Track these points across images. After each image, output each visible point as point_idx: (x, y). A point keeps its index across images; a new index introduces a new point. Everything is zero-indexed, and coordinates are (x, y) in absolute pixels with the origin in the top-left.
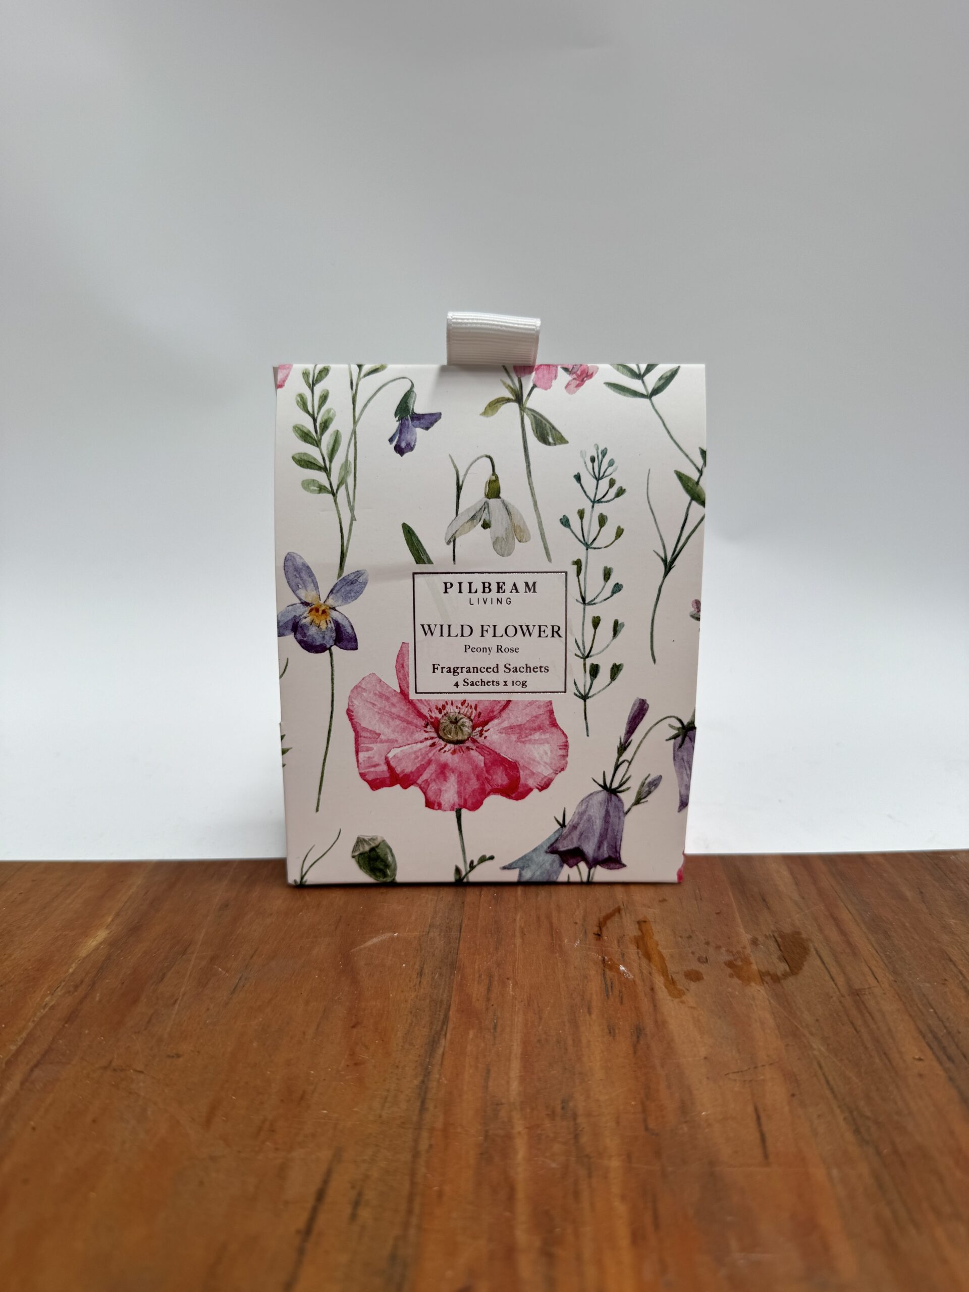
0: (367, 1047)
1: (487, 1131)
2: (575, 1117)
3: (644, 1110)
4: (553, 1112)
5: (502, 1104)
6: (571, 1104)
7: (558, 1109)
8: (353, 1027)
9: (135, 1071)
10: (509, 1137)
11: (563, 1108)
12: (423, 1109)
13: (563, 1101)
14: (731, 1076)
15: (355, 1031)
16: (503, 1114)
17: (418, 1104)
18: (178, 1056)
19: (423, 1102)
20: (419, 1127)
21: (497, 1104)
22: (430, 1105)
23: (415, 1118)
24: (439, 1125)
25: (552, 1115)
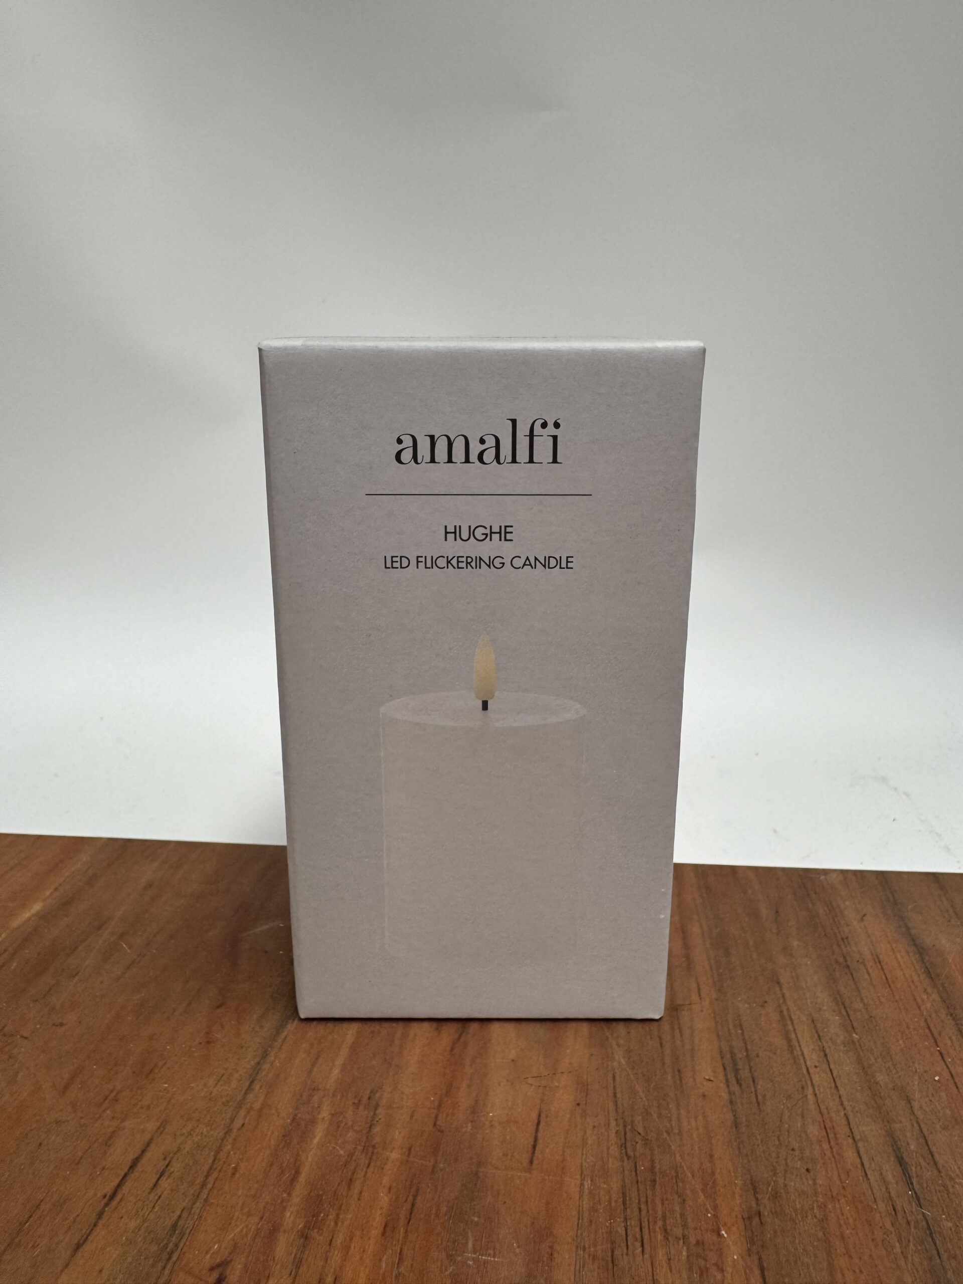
0: (222, 1026)
1: (296, 1115)
2: (377, 1107)
3: (440, 1105)
4: (360, 1101)
5: (318, 1090)
6: (378, 1095)
7: (365, 1100)
8: (218, 1007)
9: (22, 1037)
10: (313, 1122)
11: (369, 1098)
12: (249, 1089)
13: (372, 1091)
14: (530, 1081)
15: (219, 1010)
16: (316, 1098)
17: (247, 1084)
18: (62, 1025)
19: (252, 1082)
20: (239, 1106)
21: (314, 1090)
22: (256, 1086)
23: (239, 1098)
24: (257, 1106)
25: (357, 1105)
